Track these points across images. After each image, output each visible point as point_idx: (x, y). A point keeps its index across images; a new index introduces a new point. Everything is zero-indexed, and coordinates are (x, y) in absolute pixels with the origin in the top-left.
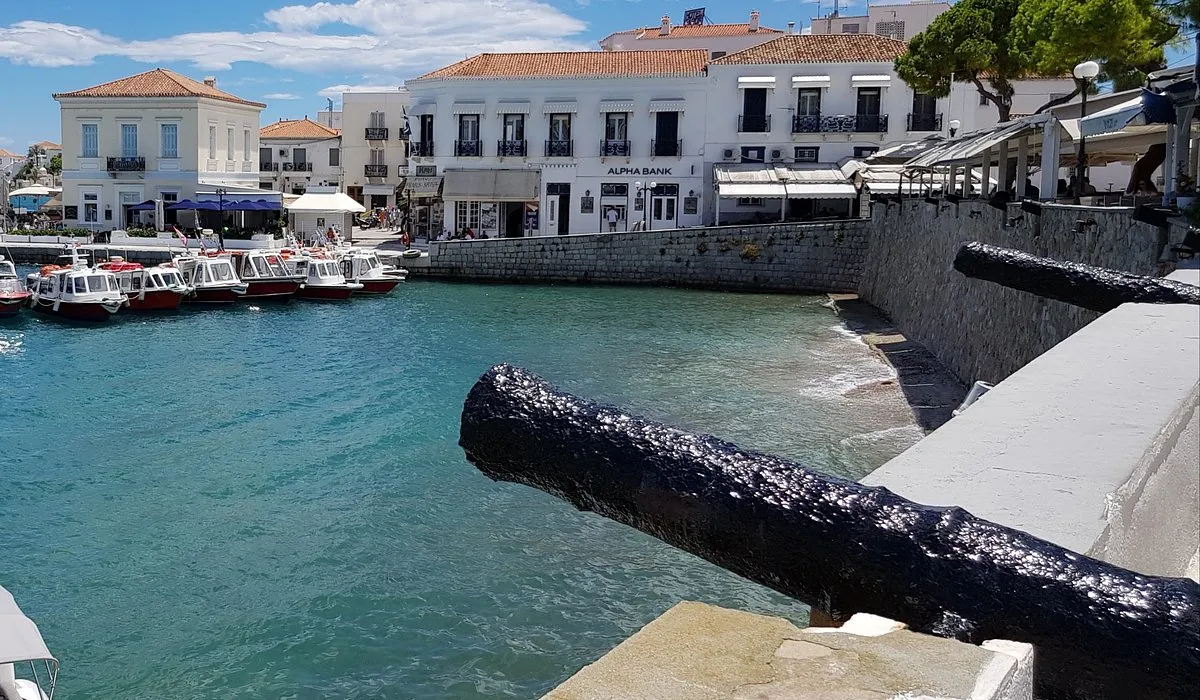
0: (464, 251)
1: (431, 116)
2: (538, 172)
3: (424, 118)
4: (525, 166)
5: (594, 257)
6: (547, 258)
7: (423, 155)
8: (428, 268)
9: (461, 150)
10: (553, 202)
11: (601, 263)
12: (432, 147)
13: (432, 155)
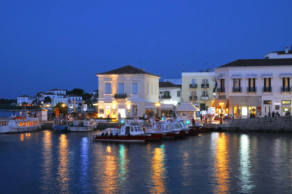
0: (241, 122)
1: (224, 79)
2: (261, 97)
3: (221, 80)
4: (256, 95)
5: (285, 124)
6: (269, 124)
7: (222, 92)
8: (229, 128)
9: (235, 90)
10: (265, 107)
11: (287, 126)
12: (224, 89)
13: (224, 92)
